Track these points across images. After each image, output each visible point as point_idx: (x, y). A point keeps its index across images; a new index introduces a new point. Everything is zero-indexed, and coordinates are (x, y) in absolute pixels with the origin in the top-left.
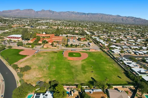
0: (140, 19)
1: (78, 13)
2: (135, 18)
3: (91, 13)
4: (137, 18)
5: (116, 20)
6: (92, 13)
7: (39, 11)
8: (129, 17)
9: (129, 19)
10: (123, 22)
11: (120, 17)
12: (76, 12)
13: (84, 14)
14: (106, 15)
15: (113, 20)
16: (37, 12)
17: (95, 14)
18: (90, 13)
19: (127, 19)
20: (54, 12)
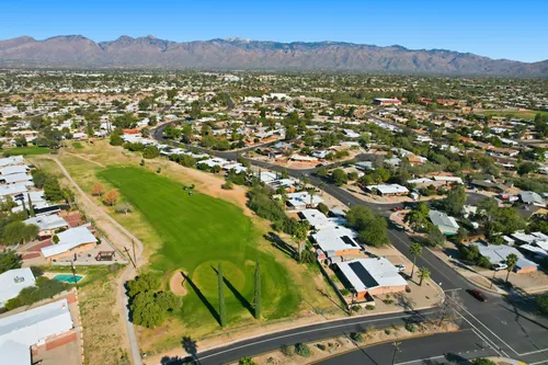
0: (474, 57)
1: (255, 44)
2: (456, 52)
3: (303, 44)
4: (462, 55)
5: (395, 65)
6: (306, 42)
7: (110, 44)
8: (433, 51)
9: (435, 58)
10: (418, 70)
11: (408, 54)
12: (248, 40)
13: (278, 46)
14: (357, 45)
15: (384, 64)
16: (103, 46)
17: (315, 44)
18: (298, 43)
19: (429, 60)
20: (166, 43)
